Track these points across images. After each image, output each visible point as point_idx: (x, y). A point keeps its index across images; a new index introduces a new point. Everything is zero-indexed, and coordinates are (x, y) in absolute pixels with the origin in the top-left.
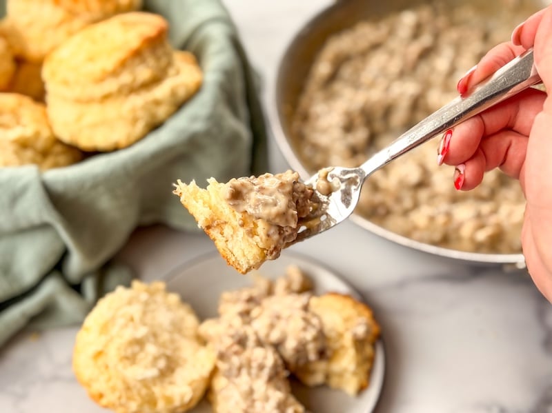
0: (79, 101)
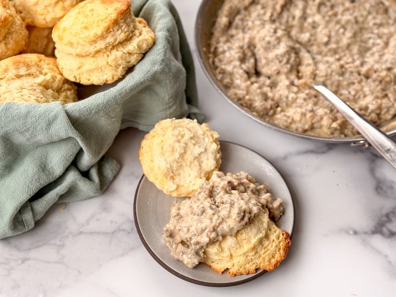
0: (79, 56)
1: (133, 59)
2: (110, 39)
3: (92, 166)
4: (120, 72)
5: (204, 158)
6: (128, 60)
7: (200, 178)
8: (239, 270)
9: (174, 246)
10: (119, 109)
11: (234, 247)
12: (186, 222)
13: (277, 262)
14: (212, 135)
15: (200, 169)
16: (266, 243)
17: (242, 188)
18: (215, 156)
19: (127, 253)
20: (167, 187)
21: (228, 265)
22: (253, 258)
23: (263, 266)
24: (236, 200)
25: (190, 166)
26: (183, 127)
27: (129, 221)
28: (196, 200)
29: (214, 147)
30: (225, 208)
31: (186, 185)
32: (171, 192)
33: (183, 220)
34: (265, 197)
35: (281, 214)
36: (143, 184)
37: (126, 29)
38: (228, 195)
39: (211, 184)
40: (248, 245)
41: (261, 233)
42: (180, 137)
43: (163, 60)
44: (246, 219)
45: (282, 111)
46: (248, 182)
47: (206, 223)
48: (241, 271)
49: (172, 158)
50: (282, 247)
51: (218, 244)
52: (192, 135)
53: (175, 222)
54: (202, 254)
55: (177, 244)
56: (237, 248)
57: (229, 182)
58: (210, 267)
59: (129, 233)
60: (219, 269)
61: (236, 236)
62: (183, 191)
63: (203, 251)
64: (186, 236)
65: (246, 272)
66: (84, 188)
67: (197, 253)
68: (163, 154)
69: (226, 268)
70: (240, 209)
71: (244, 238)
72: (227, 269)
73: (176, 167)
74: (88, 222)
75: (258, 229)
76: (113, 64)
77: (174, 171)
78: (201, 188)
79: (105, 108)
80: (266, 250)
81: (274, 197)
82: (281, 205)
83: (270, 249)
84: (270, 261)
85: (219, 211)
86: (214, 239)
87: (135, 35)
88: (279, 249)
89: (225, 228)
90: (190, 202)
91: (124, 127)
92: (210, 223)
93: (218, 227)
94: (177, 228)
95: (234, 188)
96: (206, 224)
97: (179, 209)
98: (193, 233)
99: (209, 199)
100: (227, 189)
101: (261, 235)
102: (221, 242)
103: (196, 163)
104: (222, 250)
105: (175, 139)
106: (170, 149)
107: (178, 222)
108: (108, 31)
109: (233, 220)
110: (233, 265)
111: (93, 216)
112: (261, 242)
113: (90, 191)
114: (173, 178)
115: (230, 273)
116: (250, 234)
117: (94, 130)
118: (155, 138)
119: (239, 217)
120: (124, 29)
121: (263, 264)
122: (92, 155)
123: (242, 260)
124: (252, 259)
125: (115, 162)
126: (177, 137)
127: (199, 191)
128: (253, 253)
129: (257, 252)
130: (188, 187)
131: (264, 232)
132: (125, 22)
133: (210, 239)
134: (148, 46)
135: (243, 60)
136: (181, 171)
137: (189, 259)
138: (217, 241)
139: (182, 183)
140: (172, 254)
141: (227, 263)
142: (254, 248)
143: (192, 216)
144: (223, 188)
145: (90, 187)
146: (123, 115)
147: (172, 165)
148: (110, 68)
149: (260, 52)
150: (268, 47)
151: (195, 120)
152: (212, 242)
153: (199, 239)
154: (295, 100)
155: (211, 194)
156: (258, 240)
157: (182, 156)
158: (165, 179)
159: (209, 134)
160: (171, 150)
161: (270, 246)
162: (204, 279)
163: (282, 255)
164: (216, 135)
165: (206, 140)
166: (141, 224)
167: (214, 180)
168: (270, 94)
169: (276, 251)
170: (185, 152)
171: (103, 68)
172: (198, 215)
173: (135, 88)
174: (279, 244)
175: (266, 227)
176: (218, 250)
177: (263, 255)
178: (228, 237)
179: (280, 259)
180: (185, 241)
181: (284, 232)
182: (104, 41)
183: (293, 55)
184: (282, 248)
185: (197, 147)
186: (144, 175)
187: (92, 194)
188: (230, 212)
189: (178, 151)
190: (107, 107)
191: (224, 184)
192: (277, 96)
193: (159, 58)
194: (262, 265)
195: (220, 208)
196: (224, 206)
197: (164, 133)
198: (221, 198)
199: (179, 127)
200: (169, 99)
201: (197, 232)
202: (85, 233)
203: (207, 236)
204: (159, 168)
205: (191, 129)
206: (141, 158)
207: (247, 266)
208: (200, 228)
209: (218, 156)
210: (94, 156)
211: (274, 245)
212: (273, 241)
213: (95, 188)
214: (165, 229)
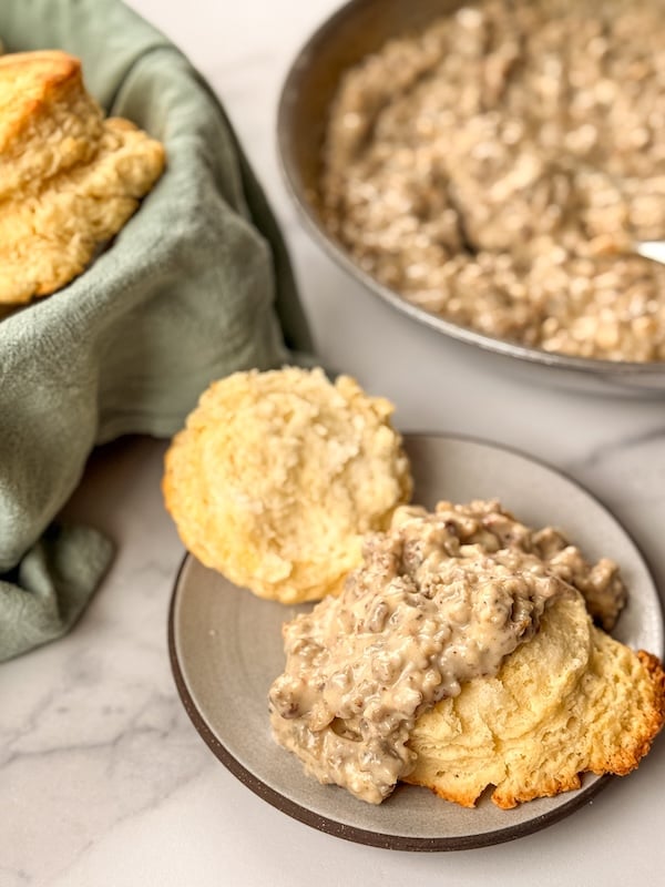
1: (109, 213)
2: (32, 159)
3: (27, 553)
4: (74, 252)
5: (358, 473)
6: (95, 217)
7: (359, 533)
8: (527, 785)
9: (312, 741)
10: (85, 358)
11: (498, 713)
12: (336, 662)
13: (642, 741)
14: (372, 408)
15: (354, 508)
16: (596, 688)
17: (490, 539)
18: (393, 468)
19: (167, 796)
20: (263, 572)
21: (491, 774)
22: (564, 737)
23: (600, 761)
24: (479, 569)
25: (323, 505)
26: (285, 392)
27: (161, 699)
28: (358, 593)
29: (385, 439)
30: (451, 594)
31: (319, 560)
32: (277, 586)
33: (326, 658)
34: (562, 559)
35: (621, 605)
36: (188, 581)
37: (76, 129)
38: (453, 560)
39: (395, 536)
40: (542, 697)
41: (574, 656)
42: (278, 422)
43: (198, 209)
44: (523, 616)
45: (561, 327)
46: (503, 520)
47: (400, 646)
48: (533, 787)
49: (265, 485)
50: (645, 695)
51: (448, 708)
52: (314, 412)
53: (303, 665)
54: (403, 751)
55: (321, 732)
56: (509, 715)
57: (450, 524)
58: (434, 791)
59: (165, 735)
60: (463, 790)
61: (500, 675)
62: (314, 579)
63: (406, 737)
64: (345, 699)
65: (550, 788)
66: (8, 616)
67: (386, 749)
68: (235, 474)
69: (485, 786)
70: (498, 588)
71: (527, 678)
72: (491, 788)
73: (282, 510)
74: (33, 721)
75: (563, 646)
76: (51, 230)
77: (277, 524)
78: (366, 555)
79: (43, 352)
80: (600, 708)
81: (588, 560)
82: (615, 575)
83: (612, 704)
84: (617, 741)
85: (436, 609)
86: (435, 692)
87: (105, 147)
88: (640, 702)
89: (463, 654)
90: (339, 602)
91: (110, 434)
92: (414, 645)
93: (440, 654)
94: (311, 683)
95: (465, 540)
96: (403, 648)
97: (307, 628)
98: (365, 686)
99: (397, 581)
100: (447, 545)
101: (577, 663)
102: (456, 700)
103: (338, 490)
104: (465, 728)
105: (264, 426)
106: (255, 459)
107: (310, 665)
108: (25, 136)
109: (484, 625)
110: (507, 772)
111: (46, 703)
112: (578, 684)
113: (26, 624)
114: (275, 544)
115: (499, 799)
116: (542, 663)
117: (17, 434)
118: (205, 434)
119: (499, 610)
120: (70, 129)
121: (599, 755)
122: (20, 504)
123: (530, 747)
124: (561, 743)
125: (95, 537)
126: (271, 420)
127: (362, 564)
128: (562, 723)
129: (572, 720)
130: (327, 565)
131: (582, 653)
132: (70, 110)
133: (423, 697)
134: (146, 171)
135: (423, 214)
136: (297, 522)
137: (367, 775)
138: (446, 697)
139: (305, 556)
140: (308, 769)
141: (487, 765)
142: (561, 707)
143: (352, 637)
144: (432, 542)
145: (25, 612)
146: (102, 396)
147: (268, 506)
148: (43, 244)
149: (466, 191)
150: (488, 173)
151: (318, 373)
152: (430, 703)
153: (386, 699)
154: (589, 297)
155: (401, 564)
156: (569, 679)
157: (294, 473)
158: (252, 549)
159: (364, 403)
160: (258, 460)
161: (610, 695)
162: (422, 830)
163: (651, 718)
164: (385, 408)
165: (359, 422)
166: (199, 695)
167: (404, 525)
168: (517, 290)
169: (629, 708)
170: (301, 464)
171: (22, 248)
172: (371, 630)
173: (125, 288)
174: (635, 688)
175: (586, 638)
176: (453, 729)
177: (592, 726)
178: (475, 682)
179: (649, 731)
180: (343, 716)
181: (640, 655)
182: (15, 164)
183: (561, 186)
184: (646, 700)
185: (333, 444)
186: (188, 554)
187: (35, 634)
188: (468, 601)
189: (280, 460)
190: (46, 348)
191: (436, 531)
192: (536, 294)
193: (186, 202)
194: (595, 758)
195: (436, 600)
196: (447, 589)
197: (229, 415)
198: (433, 570)
199: (273, 391)
200: (231, 325)
201: (379, 679)
202: (30, 755)
203: (413, 684)
204: (231, 520)
205: (310, 397)
206: (172, 502)
207: (551, 765)
208: (385, 665)
209: (402, 464)
210: (26, 509)
211: (621, 689)
212: (616, 679)
213: (41, 611)
214: (274, 691)
